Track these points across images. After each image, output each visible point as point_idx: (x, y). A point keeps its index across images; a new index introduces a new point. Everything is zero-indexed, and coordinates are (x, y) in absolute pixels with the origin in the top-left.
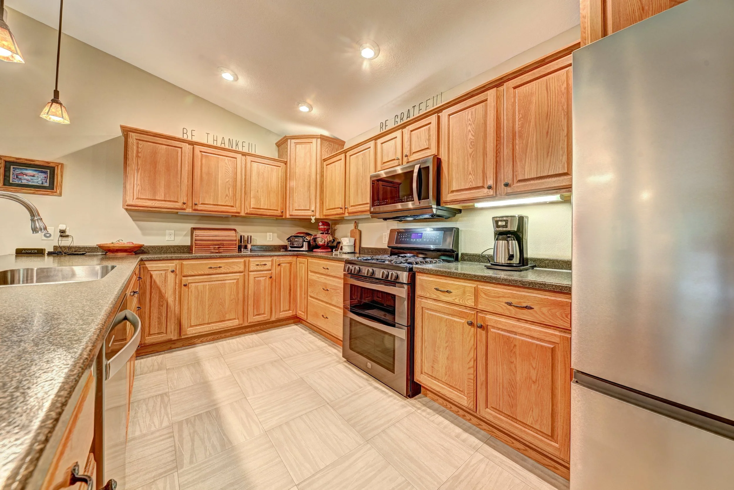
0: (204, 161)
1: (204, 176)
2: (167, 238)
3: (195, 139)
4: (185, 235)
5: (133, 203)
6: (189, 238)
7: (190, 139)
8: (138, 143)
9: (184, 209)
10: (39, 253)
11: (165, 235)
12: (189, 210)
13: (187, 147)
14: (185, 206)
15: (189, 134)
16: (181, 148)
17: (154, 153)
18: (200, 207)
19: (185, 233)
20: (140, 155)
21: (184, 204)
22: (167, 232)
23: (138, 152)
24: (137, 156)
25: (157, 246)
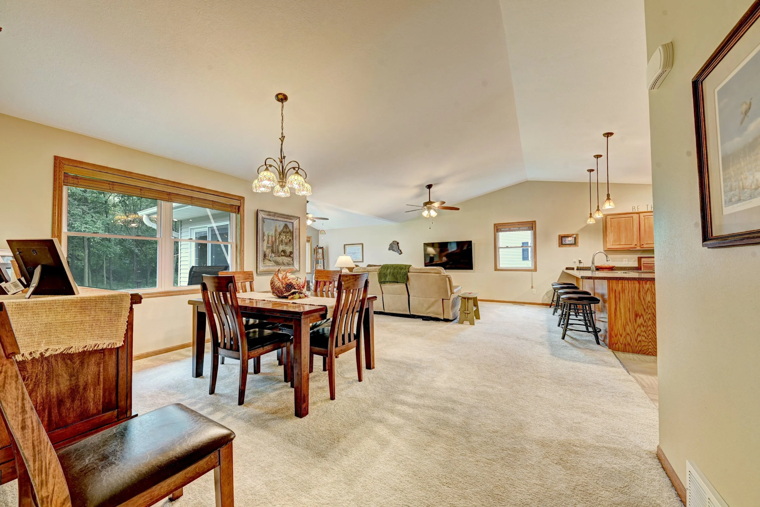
0: (646, 221)
1: (647, 229)
2: (624, 263)
3: (640, 210)
4: (634, 261)
5: (611, 247)
6: (637, 262)
7: (637, 211)
8: (611, 220)
9: (636, 248)
10: (573, 269)
11: (622, 261)
12: (638, 248)
13: (636, 216)
14: (636, 246)
15: (636, 208)
16: (632, 217)
17: (619, 223)
18: (645, 246)
19: (634, 260)
20: (612, 225)
21: (636, 245)
22: (624, 259)
23: (611, 224)
24: (611, 226)
25: (619, 267)
